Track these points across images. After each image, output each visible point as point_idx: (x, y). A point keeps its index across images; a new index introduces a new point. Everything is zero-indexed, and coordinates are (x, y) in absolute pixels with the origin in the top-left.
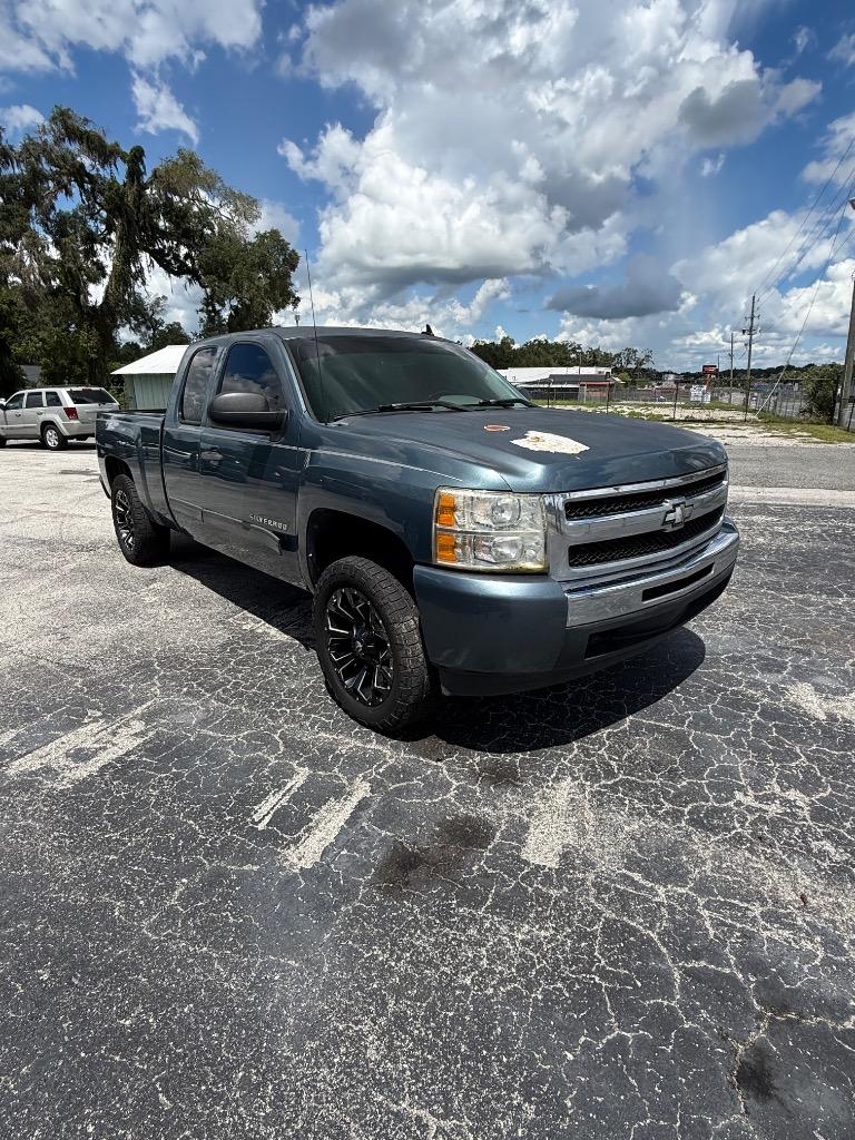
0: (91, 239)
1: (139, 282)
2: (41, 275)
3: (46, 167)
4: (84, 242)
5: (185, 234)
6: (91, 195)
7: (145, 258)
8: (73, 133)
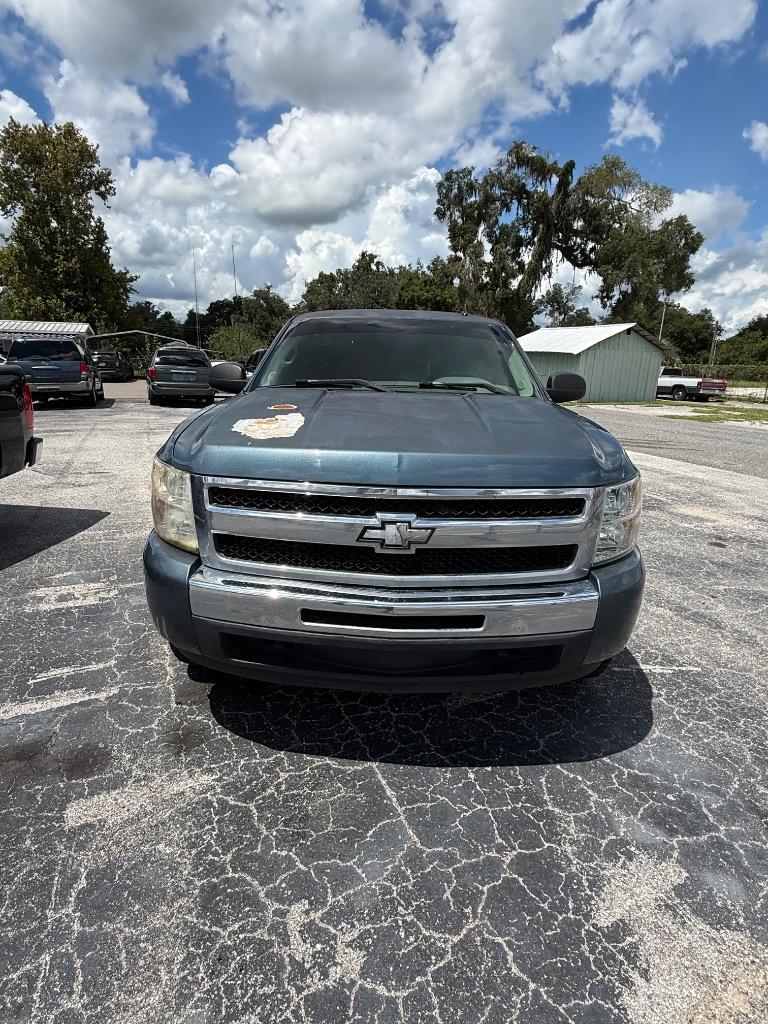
0: (519, 243)
1: (546, 276)
2: (473, 275)
3: (497, 192)
4: (513, 246)
5: (595, 230)
6: (526, 209)
7: (556, 255)
8: (522, 160)
